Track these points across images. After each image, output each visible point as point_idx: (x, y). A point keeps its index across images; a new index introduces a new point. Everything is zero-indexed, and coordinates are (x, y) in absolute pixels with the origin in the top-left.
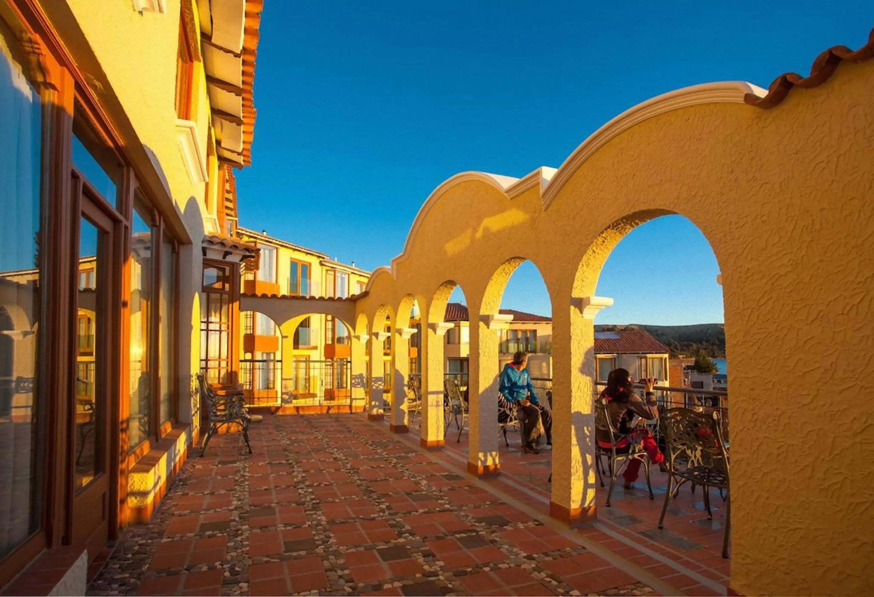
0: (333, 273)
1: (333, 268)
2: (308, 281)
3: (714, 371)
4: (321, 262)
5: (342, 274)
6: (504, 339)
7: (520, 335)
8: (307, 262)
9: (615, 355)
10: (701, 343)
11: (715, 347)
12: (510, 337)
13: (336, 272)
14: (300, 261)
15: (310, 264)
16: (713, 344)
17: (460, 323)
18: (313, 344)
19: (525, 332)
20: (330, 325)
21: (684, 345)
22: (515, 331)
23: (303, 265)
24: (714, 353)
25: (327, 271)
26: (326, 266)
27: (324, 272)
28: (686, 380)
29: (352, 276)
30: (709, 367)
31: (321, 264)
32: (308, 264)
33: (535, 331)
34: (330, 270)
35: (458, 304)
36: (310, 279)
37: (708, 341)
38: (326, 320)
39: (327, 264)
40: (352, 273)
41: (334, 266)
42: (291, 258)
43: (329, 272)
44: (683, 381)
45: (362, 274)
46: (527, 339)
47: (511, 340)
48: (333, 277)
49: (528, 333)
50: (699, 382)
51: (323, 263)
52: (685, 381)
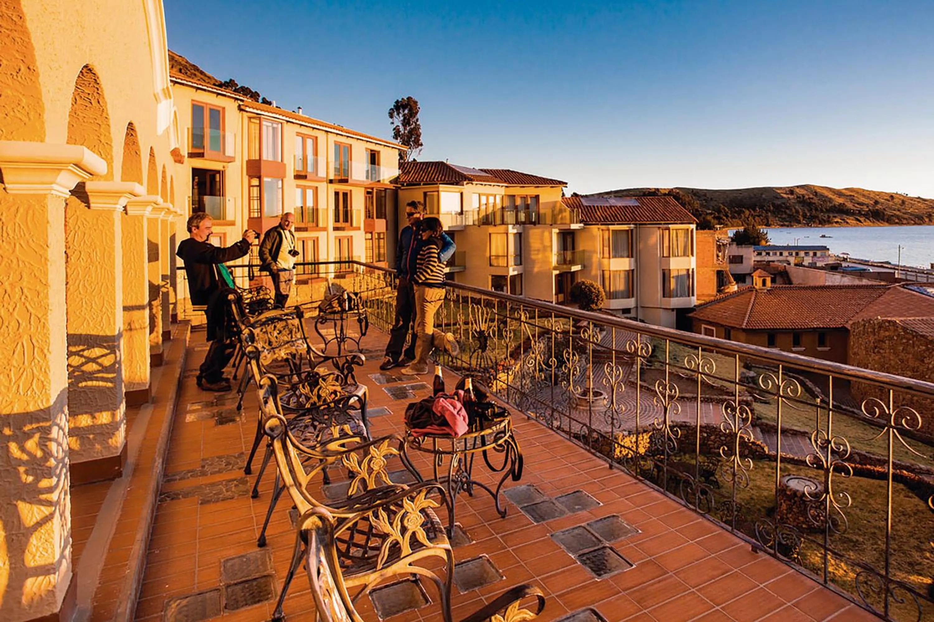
0: (258, 122)
1: (257, 114)
2: (221, 133)
3: (763, 243)
4: (239, 106)
5: (272, 124)
6: (499, 206)
7: (519, 202)
8: (219, 107)
9: (632, 226)
10: (754, 210)
11: (769, 214)
12: (507, 203)
13: (262, 119)
14: (207, 104)
15: (224, 109)
16: (767, 211)
17: (438, 187)
18: (230, 217)
19: (524, 198)
20: (255, 191)
21: (736, 212)
22: (513, 197)
23: (211, 110)
24: (768, 221)
25: (250, 118)
26: (247, 112)
27: (246, 121)
28: (720, 254)
29: (286, 126)
30: (758, 237)
31: (240, 109)
32: (221, 109)
33: (537, 197)
34: (254, 118)
35: (442, 163)
36: (224, 130)
37: (762, 207)
38: (250, 186)
39: (247, 109)
40: (288, 121)
41: (259, 112)
42: (193, 100)
43: (252, 120)
44: (715, 256)
45: (303, 123)
46: (527, 207)
47: (508, 207)
48: (257, 127)
49: (529, 199)
50: (738, 256)
51: (242, 107)
52: (718, 256)
